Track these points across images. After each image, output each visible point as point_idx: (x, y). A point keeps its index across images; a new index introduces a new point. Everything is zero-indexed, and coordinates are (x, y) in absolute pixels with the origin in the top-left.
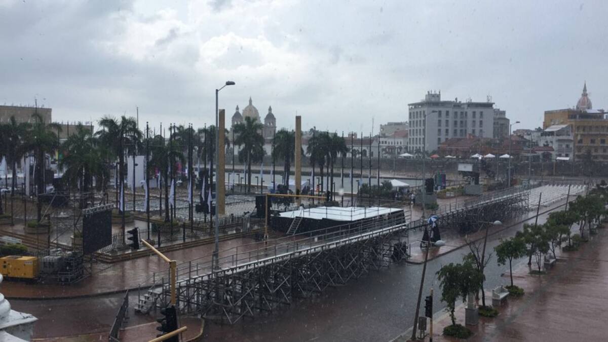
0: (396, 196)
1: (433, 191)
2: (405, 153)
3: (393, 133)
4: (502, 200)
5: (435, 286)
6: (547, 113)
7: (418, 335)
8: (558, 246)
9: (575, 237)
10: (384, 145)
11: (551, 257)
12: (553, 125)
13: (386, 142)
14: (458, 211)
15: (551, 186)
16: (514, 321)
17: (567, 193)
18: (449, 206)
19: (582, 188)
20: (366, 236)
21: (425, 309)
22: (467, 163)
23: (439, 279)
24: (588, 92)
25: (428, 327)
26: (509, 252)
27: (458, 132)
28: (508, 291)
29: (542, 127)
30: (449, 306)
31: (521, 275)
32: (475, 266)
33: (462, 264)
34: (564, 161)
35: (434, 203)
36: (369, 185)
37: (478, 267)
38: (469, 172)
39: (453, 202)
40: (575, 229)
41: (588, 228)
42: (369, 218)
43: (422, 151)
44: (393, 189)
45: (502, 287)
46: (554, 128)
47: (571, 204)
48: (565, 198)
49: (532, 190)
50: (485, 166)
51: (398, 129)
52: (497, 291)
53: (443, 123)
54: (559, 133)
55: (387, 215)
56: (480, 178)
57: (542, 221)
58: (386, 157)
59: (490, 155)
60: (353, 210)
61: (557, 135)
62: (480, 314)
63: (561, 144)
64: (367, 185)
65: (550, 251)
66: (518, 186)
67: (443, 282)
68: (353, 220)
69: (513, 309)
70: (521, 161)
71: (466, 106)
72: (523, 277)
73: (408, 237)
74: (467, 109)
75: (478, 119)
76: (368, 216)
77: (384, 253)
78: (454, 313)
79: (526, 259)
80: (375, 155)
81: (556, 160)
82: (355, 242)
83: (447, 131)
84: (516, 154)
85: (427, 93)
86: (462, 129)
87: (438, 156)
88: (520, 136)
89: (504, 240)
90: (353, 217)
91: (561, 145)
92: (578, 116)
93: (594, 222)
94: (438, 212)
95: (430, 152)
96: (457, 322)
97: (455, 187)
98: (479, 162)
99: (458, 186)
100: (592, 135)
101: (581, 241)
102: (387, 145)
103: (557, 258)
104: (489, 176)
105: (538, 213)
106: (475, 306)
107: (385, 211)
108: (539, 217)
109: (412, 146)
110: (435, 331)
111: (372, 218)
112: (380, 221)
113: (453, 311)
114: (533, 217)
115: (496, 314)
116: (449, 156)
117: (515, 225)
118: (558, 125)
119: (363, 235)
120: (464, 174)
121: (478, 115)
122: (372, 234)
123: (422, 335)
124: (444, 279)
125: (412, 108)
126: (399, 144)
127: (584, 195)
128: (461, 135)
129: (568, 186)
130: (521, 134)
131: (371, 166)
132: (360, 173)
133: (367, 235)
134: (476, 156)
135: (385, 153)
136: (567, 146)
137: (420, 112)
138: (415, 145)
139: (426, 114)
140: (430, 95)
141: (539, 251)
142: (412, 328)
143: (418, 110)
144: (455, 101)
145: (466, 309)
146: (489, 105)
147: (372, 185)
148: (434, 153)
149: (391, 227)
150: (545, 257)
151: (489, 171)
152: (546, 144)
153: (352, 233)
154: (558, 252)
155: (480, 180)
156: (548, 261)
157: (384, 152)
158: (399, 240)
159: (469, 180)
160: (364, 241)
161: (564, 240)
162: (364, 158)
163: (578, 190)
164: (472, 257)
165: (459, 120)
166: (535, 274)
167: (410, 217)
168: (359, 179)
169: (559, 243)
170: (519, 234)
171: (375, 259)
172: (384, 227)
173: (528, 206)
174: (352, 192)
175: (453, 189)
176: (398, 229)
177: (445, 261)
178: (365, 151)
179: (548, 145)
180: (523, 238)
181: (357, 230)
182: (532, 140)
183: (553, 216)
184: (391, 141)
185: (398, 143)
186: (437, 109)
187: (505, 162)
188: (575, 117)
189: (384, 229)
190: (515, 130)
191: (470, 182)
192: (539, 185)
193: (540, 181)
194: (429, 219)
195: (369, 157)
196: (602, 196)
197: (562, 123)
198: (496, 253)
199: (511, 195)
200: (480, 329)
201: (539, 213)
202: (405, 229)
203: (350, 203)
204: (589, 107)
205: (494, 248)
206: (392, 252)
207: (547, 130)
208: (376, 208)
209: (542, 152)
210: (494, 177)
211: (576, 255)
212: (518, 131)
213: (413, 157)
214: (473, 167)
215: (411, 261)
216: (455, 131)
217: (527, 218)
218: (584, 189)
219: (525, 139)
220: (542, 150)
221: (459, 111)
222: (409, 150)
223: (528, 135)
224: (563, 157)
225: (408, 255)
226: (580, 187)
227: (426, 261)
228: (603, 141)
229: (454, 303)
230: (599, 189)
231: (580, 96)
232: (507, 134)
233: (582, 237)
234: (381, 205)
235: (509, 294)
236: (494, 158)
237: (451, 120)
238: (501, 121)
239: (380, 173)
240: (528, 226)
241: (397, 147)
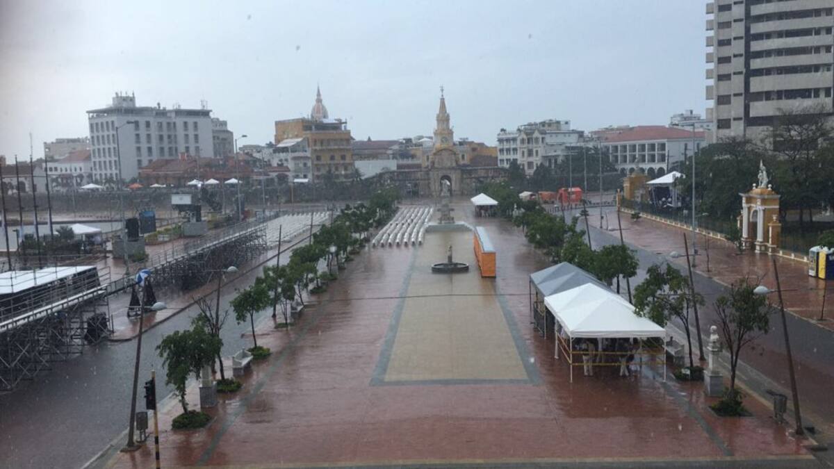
0: (83, 248)
1: (138, 236)
2: (88, 183)
3: (67, 155)
4: (233, 239)
5: (156, 366)
6: (277, 123)
7: (136, 438)
8: (305, 289)
9: (324, 276)
10: (54, 172)
11: (298, 304)
12: (287, 138)
13: (56, 169)
14: (176, 260)
15: (291, 215)
16: (262, 390)
17: (310, 223)
18: (164, 255)
19: (325, 216)
20: (41, 312)
21: (145, 399)
22: (184, 193)
23: (161, 355)
24: (322, 97)
25: (151, 423)
26: (248, 305)
27: (166, 150)
28: (252, 354)
29: (273, 142)
30: (178, 389)
31: (265, 332)
32: (207, 330)
33: (191, 329)
34: (302, 183)
35: (142, 252)
36: (35, 236)
37: (212, 329)
38: (186, 205)
39: (169, 248)
40: (322, 266)
41: (336, 263)
42: (41, 286)
43: (115, 179)
44: (76, 239)
45: (243, 352)
46: (288, 143)
47: (315, 236)
48: (307, 230)
49: (269, 223)
50: (207, 196)
51: (74, 149)
52: (237, 357)
53: (143, 138)
54: (294, 149)
55: (70, 278)
56: (202, 212)
57: (285, 260)
58: (57, 191)
59: (212, 181)
60: (13, 276)
61: (292, 152)
62: (219, 391)
63: (297, 162)
64: (33, 235)
65: (296, 297)
66: (251, 220)
67: (167, 359)
68: (15, 291)
69: (259, 376)
70: (253, 186)
71: (173, 115)
72: (268, 334)
73: (108, 305)
74: (175, 118)
75: (191, 133)
76: (40, 282)
77: (73, 333)
78: (185, 397)
79: (270, 311)
80: (41, 189)
81: (294, 183)
82: (23, 325)
83: (150, 149)
84: (245, 178)
85: (115, 96)
86: (170, 146)
87: (140, 186)
88: (247, 154)
89: (242, 291)
90: (14, 287)
91: (298, 164)
92: (313, 127)
93: (342, 256)
94: (148, 264)
95: (127, 180)
96: (190, 408)
97: (170, 227)
98: (199, 190)
99: (174, 226)
100: (331, 150)
101: (330, 278)
102: (59, 172)
103: (305, 304)
104: (214, 209)
105: (279, 250)
106: (212, 382)
107: (66, 272)
108: (281, 256)
109: (98, 172)
110: (161, 427)
111: (46, 284)
112: (61, 287)
113: (183, 395)
114: (274, 257)
115: (239, 386)
116: (156, 185)
117: (252, 269)
118: (292, 138)
119: (35, 312)
120: (180, 208)
121: (191, 126)
122: (51, 309)
123: (143, 436)
124: (168, 355)
125: (93, 116)
126: (78, 171)
127: (328, 224)
128: (171, 154)
129: (310, 214)
130: (249, 151)
131: (36, 207)
132: (19, 219)
133: (43, 311)
134: (194, 182)
135: (57, 186)
136: (305, 164)
137: (107, 123)
138: (103, 172)
139: (116, 125)
140: (120, 99)
141: (284, 297)
142: (127, 431)
143: (104, 120)
144: (157, 107)
145: (200, 388)
146: (205, 113)
147: (41, 234)
148: (134, 181)
149: (81, 295)
150: (291, 304)
151: (214, 202)
152: (280, 163)
153: (17, 311)
154: (305, 296)
155: (203, 215)
156: (296, 309)
157: (54, 184)
158: (94, 311)
159: (187, 216)
160: (37, 321)
161: (312, 280)
162: (22, 194)
163: (321, 217)
164: (204, 318)
165: (165, 133)
166: (282, 328)
167: (107, 276)
168: (18, 228)
169: (306, 285)
170: (259, 281)
171: (59, 344)
172: (71, 296)
173: (266, 244)
174: (8, 248)
175: (167, 230)
176: (91, 295)
177: (167, 330)
178: (23, 184)
179: (282, 164)
180: (264, 285)
181: (25, 306)
182: (263, 158)
183: (297, 253)
184: (64, 168)
185: (76, 170)
186: (132, 118)
187: (233, 189)
188: (310, 129)
189: (70, 299)
190: (241, 146)
191: (189, 218)
192: (277, 216)
193: (278, 210)
194: (137, 275)
195: (31, 193)
196: (347, 223)
197: (297, 136)
198: (233, 308)
199: (244, 232)
200: (221, 411)
201: (281, 251)
202: (102, 294)
203: (7, 266)
204: (325, 116)
205: (231, 302)
206: (86, 330)
207: (281, 145)
208: (52, 269)
209: (276, 174)
210: (220, 209)
211: (326, 297)
212: (245, 147)
213: (103, 190)
214: (192, 197)
215: (115, 338)
216: (162, 149)
217: (265, 260)
218: (327, 217)
219: (254, 158)
220: (276, 171)
221: (164, 121)
222: (94, 179)
223: (259, 152)
224: (301, 178)
225: (110, 331)
226: (323, 215)
227: (141, 333)
228: (343, 157)
229: (184, 384)
230: (344, 215)
231: (314, 103)
232: (231, 151)
233: (331, 275)
234: (59, 264)
235: (253, 359)
236: (217, 184)
237: (154, 133)
238: (222, 136)
239: (53, 216)
240: (269, 269)
241: (75, 175)
